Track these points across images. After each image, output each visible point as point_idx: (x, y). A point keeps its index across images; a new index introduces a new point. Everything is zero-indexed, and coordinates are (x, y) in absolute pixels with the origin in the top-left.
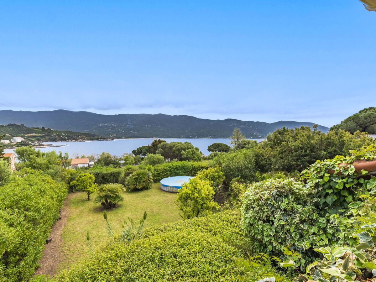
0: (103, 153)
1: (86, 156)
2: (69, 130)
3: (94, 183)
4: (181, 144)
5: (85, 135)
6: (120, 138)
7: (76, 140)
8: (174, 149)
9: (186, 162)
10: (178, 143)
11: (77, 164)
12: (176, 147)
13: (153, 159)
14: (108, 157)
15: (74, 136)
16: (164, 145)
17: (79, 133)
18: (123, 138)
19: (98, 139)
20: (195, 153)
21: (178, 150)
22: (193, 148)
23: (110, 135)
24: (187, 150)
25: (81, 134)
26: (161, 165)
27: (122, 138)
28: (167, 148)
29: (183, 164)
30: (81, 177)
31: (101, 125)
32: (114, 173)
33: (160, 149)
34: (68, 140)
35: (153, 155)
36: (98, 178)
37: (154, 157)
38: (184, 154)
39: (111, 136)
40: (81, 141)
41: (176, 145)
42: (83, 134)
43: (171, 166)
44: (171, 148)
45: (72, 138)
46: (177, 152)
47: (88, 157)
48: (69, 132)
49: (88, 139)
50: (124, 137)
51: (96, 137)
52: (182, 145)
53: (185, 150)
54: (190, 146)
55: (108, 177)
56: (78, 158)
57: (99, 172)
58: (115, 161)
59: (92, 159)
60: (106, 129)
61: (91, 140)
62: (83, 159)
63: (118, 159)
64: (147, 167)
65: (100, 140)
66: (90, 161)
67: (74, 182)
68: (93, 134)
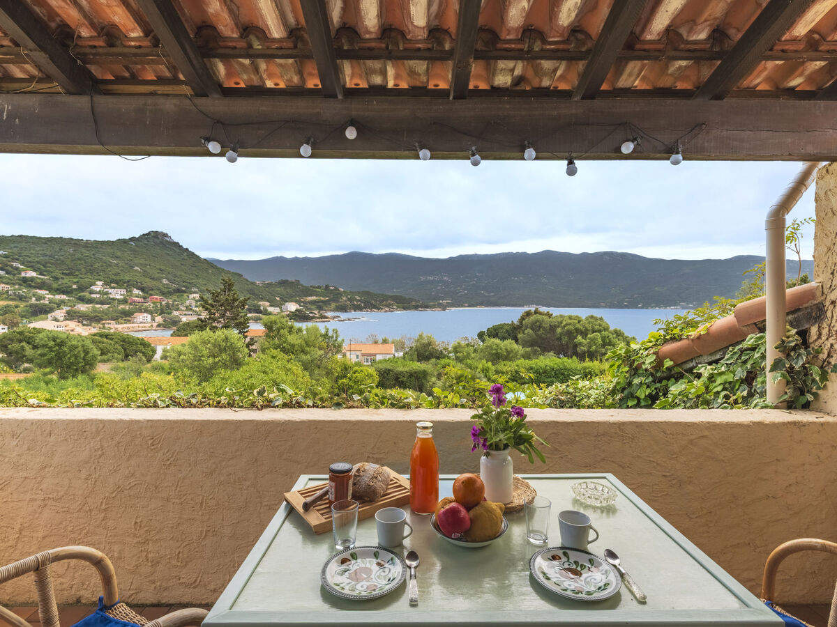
0: (421, 336)
1: (390, 340)
2: (367, 290)
3: (377, 387)
4: (577, 321)
5: (394, 300)
6: (459, 306)
7: (378, 309)
8: (559, 330)
9: (570, 361)
10: (570, 318)
11: (375, 355)
12: (564, 326)
13: (495, 350)
14: (429, 344)
15: (376, 301)
16: (537, 321)
17: (383, 295)
18: (465, 307)
19: (416, 308)
20: (610, 341)
21: (569, 333)
22: (606, 329)
23: (439, 300)
24: (589, 336)
25: (386, 298)
26: (510, 363)
27: (462, 306)
28: (544, 328)
29: (563, 363)
30: (355, 373)
31: (423, 278)
32: (415, 373)
33: (529, 331)
34: (365, 308)
35: (497, 341)
36: (388, 379)
37: (498, 346)
38: (581, 344)
39: (441, 302)
40: (386, 311)
41: (564, 323)
42: (391, 297)
43: (534, 366)
44: (553, 328)
45: (372, 304)
46: (565, 340)
47: (393, 343)
48: (368, 293)
49: (398, 307)
50: (466, 305)
51: (414, 303)
52: (579, 322)
53: (584, 334)
54: (600, 325)
55: (405, 379)
56: (376, 343)
57: (389, 367)
58: (441, 351)
59: (400, 346)
60: (432, 286)
61: (405, 308)
62: (385, 345)
63: (448, 349)
64: (480, 366)
65: (420, 309)
66: (396, 351)
67: (344, 380)
68: (407, 297)
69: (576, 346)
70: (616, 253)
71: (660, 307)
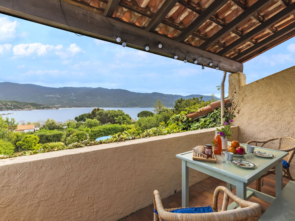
0: (48, 120)
1: (32, 123)
2: (15, 100)
3: (39, 143)
4: (114, 112)
5: (31, 105)
6: (64, 107)
7: (22, 109)
8: (109, 115)
9: (117, 125)
10: (112, 111)
11: (24, 130)
12: (111, 114)
13: (90, 123)
14: (53, 123)
15: (21, 105)
16: (101, 112)
17: (25, 103)
18: (67, 108)
19: (43, 108)
20: (125, 118)
21: (112, 116)
22: (123, 114)
23: (55, 105)
24: (119, 117)
25: (27, 104)
26: (97, 127)
27: (66, 107)
28: (103, 115)
29: (115, 126)
30: (26, 138)
31: (46, 96)
32: (56, 135)
33: (98, 116)
34: (14, 109)
35: (90, 120)
36: (42, 139)
37: (91, 122)
38: (116, 120)
39: (56, 106)
40: (27, 110)
41: (111, 113)
42: (29, 104)
43: (105, 128)
44: (106, 115)
45: (18, 107)
46: (111, 118)
47: (33, 124)
48: (16, 102)
49: (34, 108)
50: (68, 107)
51: (42, 106)
52: (115, 112)
53: (117, 116)
54: (122, 113)
55: (51, 138)
56: (24, 124)
57: (43, 134)
58: (59, 126)
59: (38, 125)
60: (51, 99)
61: (37, 109)
62: (29, 125)
63: (62, 125)
64: (85, 129)
65: (45, 109)
66: (35, 127)
67: (20, 142)
68: (38, 104)
69: (115, 120)
70: (122, 89)
71: (134, 107)
